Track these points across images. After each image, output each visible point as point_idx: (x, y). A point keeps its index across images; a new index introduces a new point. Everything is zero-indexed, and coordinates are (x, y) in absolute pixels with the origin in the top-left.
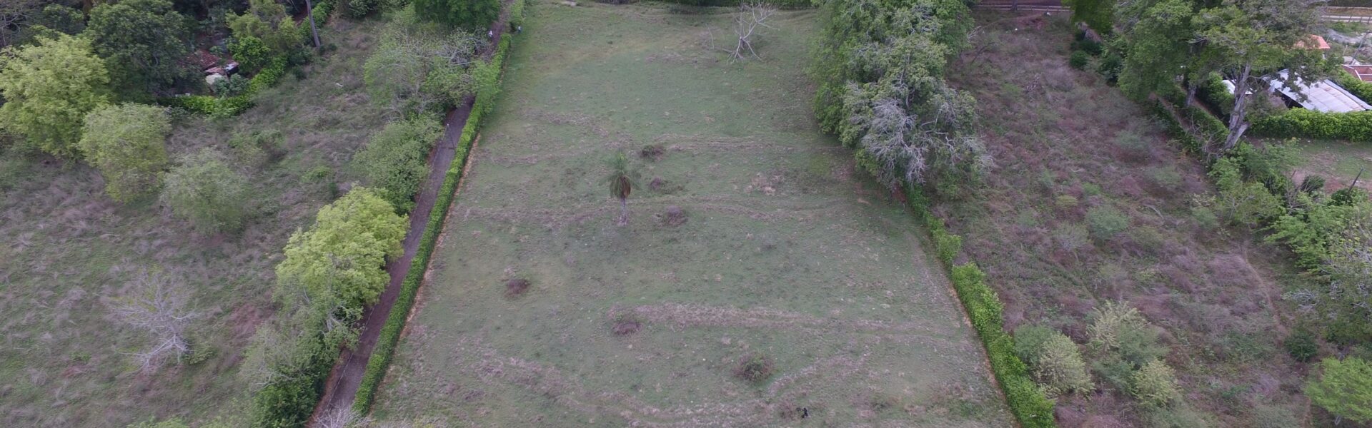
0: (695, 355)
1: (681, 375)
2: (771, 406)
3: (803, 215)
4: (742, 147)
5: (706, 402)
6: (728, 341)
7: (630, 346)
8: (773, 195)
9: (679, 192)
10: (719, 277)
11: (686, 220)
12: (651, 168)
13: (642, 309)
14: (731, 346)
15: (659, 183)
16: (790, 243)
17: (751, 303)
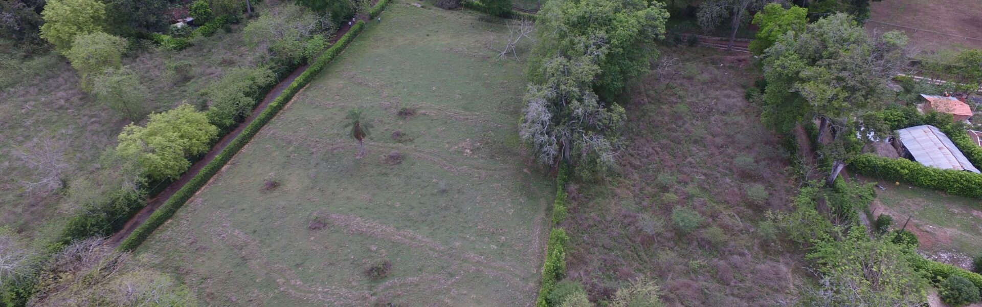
0: (349, 253)
1: (331, 264)
2: (374, 298)
3: (479, 173)
4: (467, 119)
5: (335, 285)
6: (374, 248)
7: (312, 238)
8: (468, 156)
9: (409, 143)
10: (398, 205)
11: (400, 163)
12: (401, 123)
13: (334, 216)
14: (375, 252)
15: (398, 134)
16: (459, 191)
17: (406, 226)
